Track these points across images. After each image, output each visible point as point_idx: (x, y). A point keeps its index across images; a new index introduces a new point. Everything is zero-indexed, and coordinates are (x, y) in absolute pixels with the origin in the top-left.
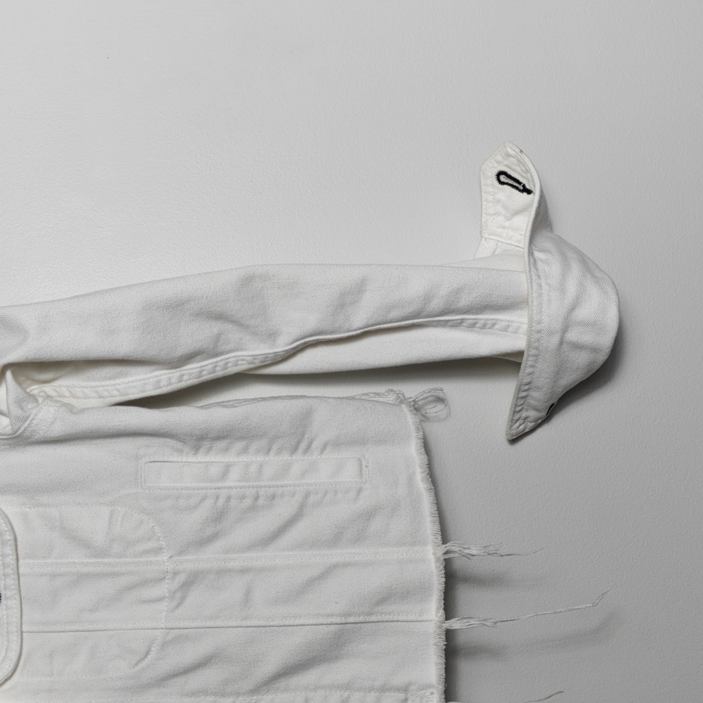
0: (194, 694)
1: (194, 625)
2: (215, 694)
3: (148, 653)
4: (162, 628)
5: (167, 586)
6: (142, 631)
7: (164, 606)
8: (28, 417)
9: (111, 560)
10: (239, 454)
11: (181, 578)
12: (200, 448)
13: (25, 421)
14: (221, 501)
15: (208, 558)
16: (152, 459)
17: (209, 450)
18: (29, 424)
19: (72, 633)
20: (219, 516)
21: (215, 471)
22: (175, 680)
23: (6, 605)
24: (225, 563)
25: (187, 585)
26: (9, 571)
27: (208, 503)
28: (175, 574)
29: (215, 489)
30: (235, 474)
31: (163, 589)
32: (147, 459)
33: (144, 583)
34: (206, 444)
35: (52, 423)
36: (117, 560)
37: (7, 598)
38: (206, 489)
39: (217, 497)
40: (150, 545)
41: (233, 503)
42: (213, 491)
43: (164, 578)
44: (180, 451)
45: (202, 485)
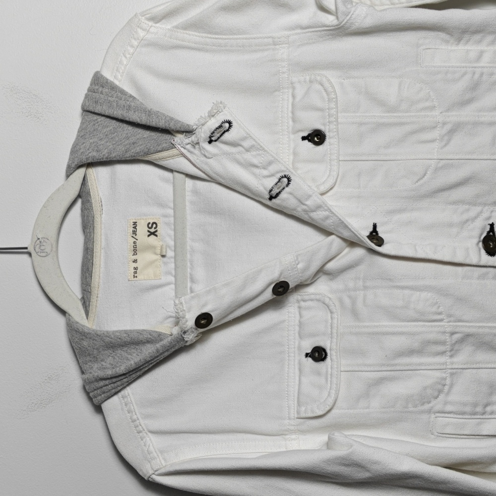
0: (455, 203)
1: (457, 157)
2: (469, 204)
3: (425, 175)
4: (435, 159)
5: (438, 132)
6: (421, 160)
7: (436, 145)
8: (350, 13)
9: (400, 114)
10: (488, 45)
11: (448, 127)
12: (462, 39)
13: (348, 15)
14: (477, 76)
15: (466, 114)
16: (428, 47)
17: (468, 41)
18: (350, 18)
19: (373, 162)
20: (475, 86)
21: (473, 55)
22: (442, 193)
23: (329, 143)
24: (478, 118)
25: (452, 132)
26: (332, 119)
27: (467, 77)
28: (444, 124)
29: (473, 67)
30: (486, 58)
31: (435, 134)
32: (424, 47)
33: (423, 129)
34: (466, 37)
35: (365, 17)
36: (404, 114)
37: (330, 138)
38: (466, 67)
39: (474, 73)
40: (427, 104)
41: (485, 78)
42: (471, 69)
43: (437, 126)
44: (447, 42)
45: (463, 65)
